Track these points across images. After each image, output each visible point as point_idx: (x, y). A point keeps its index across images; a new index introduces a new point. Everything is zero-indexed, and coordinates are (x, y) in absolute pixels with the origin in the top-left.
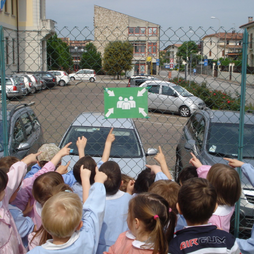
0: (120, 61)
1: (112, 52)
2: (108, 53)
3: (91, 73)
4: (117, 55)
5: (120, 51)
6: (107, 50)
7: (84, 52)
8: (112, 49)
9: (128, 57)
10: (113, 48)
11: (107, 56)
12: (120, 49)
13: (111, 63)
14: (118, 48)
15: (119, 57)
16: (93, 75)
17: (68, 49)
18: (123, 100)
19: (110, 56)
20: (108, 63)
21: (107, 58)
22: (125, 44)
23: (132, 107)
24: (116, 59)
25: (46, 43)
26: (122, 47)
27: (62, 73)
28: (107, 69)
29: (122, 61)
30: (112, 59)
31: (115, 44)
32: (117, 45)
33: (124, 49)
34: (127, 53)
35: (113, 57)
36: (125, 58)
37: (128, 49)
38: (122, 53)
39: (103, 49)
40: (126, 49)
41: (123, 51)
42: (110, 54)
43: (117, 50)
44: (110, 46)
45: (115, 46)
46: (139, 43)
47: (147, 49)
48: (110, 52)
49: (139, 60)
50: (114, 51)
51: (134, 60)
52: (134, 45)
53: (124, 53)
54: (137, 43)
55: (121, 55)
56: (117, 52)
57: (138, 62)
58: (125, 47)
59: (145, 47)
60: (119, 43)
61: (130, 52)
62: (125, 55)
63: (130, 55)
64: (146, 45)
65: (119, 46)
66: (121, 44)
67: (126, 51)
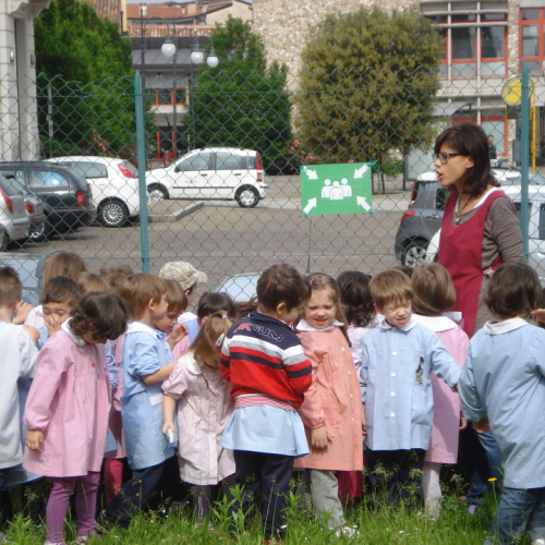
0: (377, 105)
1: (339, 64)
2: (320, 71)
3: (243, 164)
4: (362, 78)
5: (374, 56)
6: (313, 56)
7: (205, 65)
8: (337, 49)
9: (416, 83)
10: (345, 45)
11: (314, 83)
12: (379, 48)
13: (334, 115)
14: (367, 42)
15: (373, 87)
16: (250, 176)
17: (127, 50)
18: (331, 185)
19: (333, 80)
20: (324, 117)
21: (317, 93)
22: (401, 25)
23: (346, 195)
24: (358, 95)
25: (30, 30)
26: (385, 40)
27: (113, 164)
29: (385, 107)
30: (337, 98)
31: (352, 26)
32: (364, 30)
33: (395, 48)
34: (412, 64)
35: (346, 87)
36: (400, 89)
37: (413, 47)
38: (386, 65)
39: (296, 46)
40: (407, 46)
41: (393, 55)
42: (329, 72)
43: (361, 55)
44: (328, 33)
45: (351, 34)
46: (473, 11)
47: (513, 37)
48: (331, 63)
49: (474, 99)
50: (350, 56)
51: (445, 99)
52: (449, 23)
53: (394, 68)
54: (466, 11)
55: (380, 76)
56: (360, 64)
57: (467, 108)
58: (402, 38)
59: (506, 28)
60: (373, 22)
61: (423, 61)
62: (402, 76)
63: (425, 76)
64: (510, 18)
65: (374, 36)
66: (378, 26)
67: (406, 56)
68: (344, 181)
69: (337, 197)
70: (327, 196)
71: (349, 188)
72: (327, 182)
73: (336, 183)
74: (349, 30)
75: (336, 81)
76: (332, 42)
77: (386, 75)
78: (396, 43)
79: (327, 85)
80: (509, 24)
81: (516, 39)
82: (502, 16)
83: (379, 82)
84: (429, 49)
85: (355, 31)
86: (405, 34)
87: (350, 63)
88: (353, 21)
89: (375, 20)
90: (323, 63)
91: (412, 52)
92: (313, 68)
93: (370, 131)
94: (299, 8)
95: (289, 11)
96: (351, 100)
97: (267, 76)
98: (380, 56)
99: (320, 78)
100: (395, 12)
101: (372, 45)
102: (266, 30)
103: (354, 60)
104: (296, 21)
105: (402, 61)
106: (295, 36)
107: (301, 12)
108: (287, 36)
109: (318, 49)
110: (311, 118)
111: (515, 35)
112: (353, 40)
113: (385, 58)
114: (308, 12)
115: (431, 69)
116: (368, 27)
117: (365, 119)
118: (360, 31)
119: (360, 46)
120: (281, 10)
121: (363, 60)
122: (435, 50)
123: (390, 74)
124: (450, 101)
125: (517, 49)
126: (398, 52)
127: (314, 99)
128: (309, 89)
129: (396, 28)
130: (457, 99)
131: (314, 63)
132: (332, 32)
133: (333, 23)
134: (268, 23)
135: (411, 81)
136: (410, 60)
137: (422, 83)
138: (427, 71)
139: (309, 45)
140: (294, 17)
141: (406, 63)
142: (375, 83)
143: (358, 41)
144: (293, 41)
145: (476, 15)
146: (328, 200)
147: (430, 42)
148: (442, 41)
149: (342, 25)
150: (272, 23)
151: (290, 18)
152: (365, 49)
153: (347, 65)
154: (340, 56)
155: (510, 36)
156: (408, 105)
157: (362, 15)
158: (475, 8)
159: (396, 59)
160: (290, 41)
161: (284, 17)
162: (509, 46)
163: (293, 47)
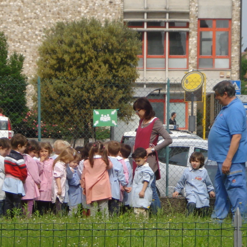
0: (93, 88)
1: (66, 57)
4: (83, 68)
5: (92, 53)
6: (47, 51)
8: (65, 47)
9: (121, 73)
10: (70, 44)
11: (48, 71)
12: (95, 47)
13: (61, 94)
14: (86, 43)
15: (90, 75)
19: (60, 69)
20: (54, 95)
21: (50, 77)
22: (111, 32)
23: (108, 120)
24: (80, 80)
26: (100, 42)
28: (47, 115)
29: (99, 89)
30: (64, 82)
31: (76, 31)
32: (85, 34)
33: (107, 47)
34: (119, 60)
35: (71, 74)
36: (110, 77)
37: (120, 47)
38: (100, 59)
39: (28, 41)
40: (115, 46)
41: (105, 52)
42: (59, 63)
43: (82, 52)
44: (58, 35)
45: (76, 37)
46: (163, 20)
47: (193, 41)
48: (60, 56)
49: (163, 85)
50: (74, 53)
51: (141, 85)
52: (145, 28)
53: (106, 62)
54: (158, 20)
55: (96, 67)
56: (82, 58)
57: (157, 92)
58: (111, 41)
59: (188, 33)
60: (91, 29)
61: (126, 58)
62: (111, 68)
63: (128, 68)
64: (191, 26)
65: (91, 39)
66: (95, 32)
67: (115, 54)
68: (108, 115)
69: (105, 120)
70: (102, 120)
71: (110, 117)
72: (102, 115)
73: (105, 116)
74: (74, 34)
75: (64, 70)
76: (61, 42)
77: (100, 67)
78: (107, 44)
79: (57, 73)
80: (190, 30)
81: (196, 42)
82: (185, 25)
83: (95, 71)
84: (131, 50)
85: (78, 35)
86: (114, 38)
87: (74, 57)
88: (76, 28)
89: (93, 27)
90: (54, 56)
91: (119, 51)
92: (47, 60)
93: (88, 106)
94: (31, 12)
95: (23, 14)
96: (74, 83)
97: (9, 63)
98: (95, 53)
99: (52, 67)
100: (107, 22)
101: (90, 45)
102: (5, 27)
103: (77, 55)
104: (29, 22)
105: (112, 57)
106: (28, 33)
107: (33, 15)
108: (22, 33)
109: (52, 46)
110: (45, 96)
111: (194, 39)
112: (76, 41)
113: (100, 54)
114: (38, 15)
115: (132, 64)
116: (88, 32)
117: (84, 98)
118: (82, 35)
119: (82, 45)
120: (17, 13)
121: (83, 56)
122: (135, 50)
123: (103, 66)
124: (145, 86)
125: (196, 49)
126: (109, 50)
127: (48, 81)
128: (44, 74)
129: (108, 34)
130: (150, 85)
131: (48, 56)
132: (61, 35)
133: (62, 29)
134: (7, 23)
135: (118, 72)
136: (117, 57)
137: (126, 73)
138: (129, 65)
139: (44, 43)
140: (28, 19)
141: (115, 59)
142: (92, 72)
143: (80, 42)
144: (26, 37)
145: (165, 23)
146: (102, 121)
147: (132, 44)
148: (140, 43)
149: (69, 30)
150: (10, 23)
151: (24, 20)
152: (85, 48)
153: (72, 58)
154: (66, 52)
155: (190, 39)
156: (115, 89)
157: (83, 23)
158: (165, 18)
159: (107, 56)
160: (24, 37)
161: (20, 19)
162: (190, 47)
163: (26, 41)
